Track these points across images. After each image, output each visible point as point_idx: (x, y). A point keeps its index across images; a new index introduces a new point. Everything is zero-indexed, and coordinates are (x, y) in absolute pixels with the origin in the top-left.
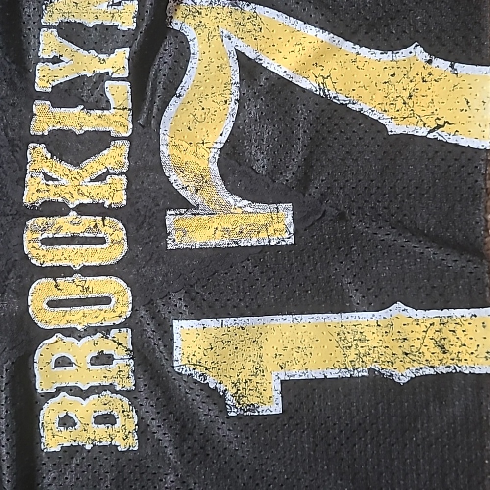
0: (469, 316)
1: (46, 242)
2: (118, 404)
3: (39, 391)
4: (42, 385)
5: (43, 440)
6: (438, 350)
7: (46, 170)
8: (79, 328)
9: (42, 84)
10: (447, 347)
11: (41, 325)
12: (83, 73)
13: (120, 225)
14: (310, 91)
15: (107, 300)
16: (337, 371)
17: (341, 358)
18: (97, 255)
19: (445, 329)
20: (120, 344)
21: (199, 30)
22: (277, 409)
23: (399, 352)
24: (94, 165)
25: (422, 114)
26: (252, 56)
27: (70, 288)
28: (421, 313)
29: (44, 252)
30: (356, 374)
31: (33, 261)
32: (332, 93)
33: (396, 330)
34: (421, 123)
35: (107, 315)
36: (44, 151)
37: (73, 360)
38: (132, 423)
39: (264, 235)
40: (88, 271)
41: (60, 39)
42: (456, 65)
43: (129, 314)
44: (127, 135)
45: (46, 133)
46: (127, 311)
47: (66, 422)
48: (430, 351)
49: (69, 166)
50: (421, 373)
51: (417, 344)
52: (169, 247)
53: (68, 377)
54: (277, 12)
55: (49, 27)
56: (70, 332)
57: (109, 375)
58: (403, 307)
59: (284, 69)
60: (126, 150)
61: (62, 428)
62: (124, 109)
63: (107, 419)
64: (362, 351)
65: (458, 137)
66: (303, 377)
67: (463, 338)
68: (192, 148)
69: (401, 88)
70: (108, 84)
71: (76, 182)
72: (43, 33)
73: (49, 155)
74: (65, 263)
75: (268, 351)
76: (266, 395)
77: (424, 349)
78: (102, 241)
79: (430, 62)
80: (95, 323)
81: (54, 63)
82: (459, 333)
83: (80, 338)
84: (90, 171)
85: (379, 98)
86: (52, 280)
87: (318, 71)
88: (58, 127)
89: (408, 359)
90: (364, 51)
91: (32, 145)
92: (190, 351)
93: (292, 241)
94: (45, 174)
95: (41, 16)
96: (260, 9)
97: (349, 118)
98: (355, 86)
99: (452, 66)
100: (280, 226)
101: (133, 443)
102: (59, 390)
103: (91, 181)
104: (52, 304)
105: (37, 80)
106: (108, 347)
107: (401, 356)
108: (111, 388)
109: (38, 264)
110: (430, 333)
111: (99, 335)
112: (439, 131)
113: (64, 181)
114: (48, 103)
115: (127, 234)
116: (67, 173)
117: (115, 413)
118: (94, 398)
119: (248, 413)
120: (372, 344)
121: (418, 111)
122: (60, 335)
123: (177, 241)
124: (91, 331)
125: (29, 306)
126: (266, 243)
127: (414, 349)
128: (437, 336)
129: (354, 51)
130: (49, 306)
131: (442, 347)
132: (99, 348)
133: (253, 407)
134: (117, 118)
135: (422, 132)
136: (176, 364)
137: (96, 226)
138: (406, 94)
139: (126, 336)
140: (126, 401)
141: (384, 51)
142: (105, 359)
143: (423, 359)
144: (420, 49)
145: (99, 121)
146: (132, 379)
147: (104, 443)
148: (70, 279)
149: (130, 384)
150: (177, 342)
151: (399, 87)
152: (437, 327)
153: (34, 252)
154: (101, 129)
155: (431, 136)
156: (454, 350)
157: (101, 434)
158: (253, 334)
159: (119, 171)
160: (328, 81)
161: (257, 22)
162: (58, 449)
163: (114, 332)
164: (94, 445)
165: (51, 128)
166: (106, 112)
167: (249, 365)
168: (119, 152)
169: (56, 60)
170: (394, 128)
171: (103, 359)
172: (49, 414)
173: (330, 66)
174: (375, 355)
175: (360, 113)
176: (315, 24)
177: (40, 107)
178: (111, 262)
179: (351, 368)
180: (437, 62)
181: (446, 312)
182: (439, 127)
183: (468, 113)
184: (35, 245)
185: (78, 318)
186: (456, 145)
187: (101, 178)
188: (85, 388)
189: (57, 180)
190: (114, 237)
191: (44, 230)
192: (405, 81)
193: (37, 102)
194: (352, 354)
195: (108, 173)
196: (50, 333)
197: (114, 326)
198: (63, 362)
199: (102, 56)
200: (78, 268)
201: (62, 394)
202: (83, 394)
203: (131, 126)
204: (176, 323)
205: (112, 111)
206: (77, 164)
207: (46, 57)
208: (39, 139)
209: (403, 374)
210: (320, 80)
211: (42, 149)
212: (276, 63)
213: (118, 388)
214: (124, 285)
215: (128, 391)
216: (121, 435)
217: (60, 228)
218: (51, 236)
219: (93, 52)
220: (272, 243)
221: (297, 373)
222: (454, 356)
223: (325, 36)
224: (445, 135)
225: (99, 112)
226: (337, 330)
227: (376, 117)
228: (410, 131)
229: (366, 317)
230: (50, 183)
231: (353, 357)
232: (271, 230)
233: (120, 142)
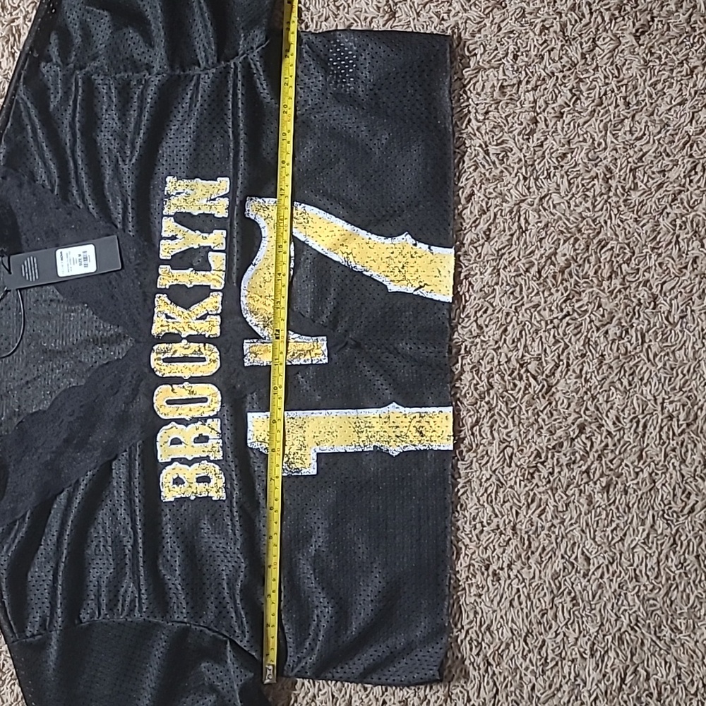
0: (437, 412)
1: (165, 360)
2: (212, 470)
3: (160, 461)
4: (162, 458)
5: (162, 494)
6: (418, 434)
7: (167, 312)
8: (187, 418)
9: (164, 255)
10: (424, 432)
11: (162, 416)
12: (191, 246)
13: (216, 350)
14: (339, 262)
15: (204, 400)
16: (353, 447)
17: (357, 439)
18: (200, 369)
19: (423, 421)
20: (213, 429)
21: (267, 220)
22: (314, 472)
23: (393, 435)
24: (198, 309)
25: (410, 278)
26: (303, 239)
27: (181, 392)
28: (408, 410)
29: (165, 367)
30: (366, 449)
31: (157, 373)
32: (353, 264)
33: (391, 421)
34: (410, 285)
35: (205, 410)
36: (166, 300)
37: (182, 440)
38: (221, 483)
39: (308, 357)
40: (194, 380)
41: (176, 224)
42: (432, 247)
43: (219, 409)
44: (221, 288)
45: (167, 287)
46: (218, 407)
47: (178, 481)
48: (413, 435)
49: (182, 309)
50: (406, 449)
51: (405, 430)
52: (246, 365)
53: (178, 451)
54: (318, 210)
55: (168, 216)
56: (180, 421)
57: (206, 450)
58: (397, 406)
59: (322, 247)
60: (219, 299)
61: (175, 486)
62: (220, 270)
63: (204, 479)
64: (370, 434)
65: (433, 294)
66: (332, 451)
67: (433, 427)
68: (262, 300)
69: (397, 262)
70: (210, 254)
71: (187, 320)
72: (165, 220)
73: (169, 302)
74: (178, 375)
75: (309, 435)
76: (307, 462)
77: (409, 434)
78: (204, 360)
79: (415, 245)
80: (197, 415)
81: (172, 240)
82: (432, 424)
83: (187, 425)
84: (196, 312)
85: (383, 267)
86: (169, 386)
87: (344, 249)
88: (175, 283)
89: (398, 440)
90: (374, 237)
91: (158, 295)
92: (257, 433)
93: (326, 361)
94: (166, 315)
95: (163, 209)
96: (308, 208)
97: (364, 279)
98: (368, 260)
99: (429, 248)
100: (319, 351)
101: (223, 495)
102: (173, 460)
103: (197, 319)
104: (170, 402)
105: (161, 252)
106: (205, 431)
107: (394, 438)
108: (207, 458)
109: (160, 375)
110: (414, 423)
111: (200, 423)
112: (421, 290)
113: (179, 319)
114: (169, 267)
115: (220, 355)
116: (181, 313)
117: (210, 475)
118: (196, 465)
119: (296, 474)
120: (376, 429)
121: (408, 277)
122: (174, 423)
123: (251, 360)
124: (195, 420)
125: (153, 404)
126: (310, 362)
127: (403, 434)
128: (418, 425)
129: (368, 237)
130: (168, 404)
131: (421, 433)
132: (200, 432)
133: (298, 470)
134: (215, 277)
135: (411, 290)
136: (249, 441)
137: (199, 350)
138: (400, 266)
139: (216, 424)
140: (217, 468)
141: (387, 237)
142: (204, 439)
143: (408, 440)
144: (409, 236)
145: (203, 278)
146: (221, 452)
147: (203, 495)
148: (181, 386)
149: (219, 456)
150: (250, 427)
151: (396, 260)
152: (418, 419)
153: (158, 367)
154: (205, 284)
155: (415, 293)
156: (428, 434)
157: (201, 489)
158: (300, 423)
159: (215, 313)
160: (350, 256)
161: (305, 217)
162: (172, 499)
163: (209, 421)
164: (197, 497)
165: (171, 284)
166: (208, 273)
167: (296, 443)
168: (215, 299)
169: (173, 238)
170: (392, 288)
171: (202, 439)
172: (167, 476)
173: (352, 245)
174: (378, 437)
175: (370, 277)
176: (343, 218)
177: (163, 269)
178: (209, 374)
179: (362, 445)
180: (419, 245)
181: (423, 410)
182: (421, 287)
183: (440, 279)
184: (159, 362)
185: (186, 411)
186: (432, 299)
187: (203, 318)
188: (190, 458)
189: (174, 318)
190: (212, 357)
191: (165, 353)
192: (400, 257)
193: (161, 266)
194: (363, 436)
195: (208, 314)
196: (167, 422)
197: (210, 417)
198: (176, 441)
199: (205, 235)
200: (187, 378)
201: (175, 463)
202: (189, 463)
203: (223, 282)
204: (250, 415)
205: (212, 272)
206: (187, 308)
207: (167, 236)
208: (162, 291)
209: (395, 449)
210: (345, 255)
211: (164, 297)
212: (317, 244)
213: (212, 458)
214: (216, 389)
215: (219, 460)
216: (215, 489)
217: (175, 352)
218: (169, 356)
219: (198, 232)
220: (314, 362)
221: (327, 448)
222: (428, 438)
223: (349, 227)
224: (424, 292)
225: (203, 273)
226: (354, 421)
227: (381, 280)
228: (402, 290)
229: (373, 412)
230: (169, 320)
231: (364, 438)
232: (313, 354)
233: (215, 293)
